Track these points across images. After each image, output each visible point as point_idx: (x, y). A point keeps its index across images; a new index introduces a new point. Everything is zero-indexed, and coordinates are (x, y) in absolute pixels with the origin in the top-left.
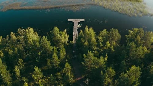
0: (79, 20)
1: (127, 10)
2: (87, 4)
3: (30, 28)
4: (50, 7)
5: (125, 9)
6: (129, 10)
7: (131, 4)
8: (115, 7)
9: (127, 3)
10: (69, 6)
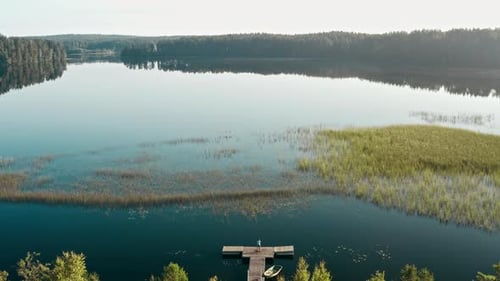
0: (271, 251)
1: (474, 207)
2: (302, 191)
3: (74, 256)
4: (146, 198)
5: (464, 206)
6: (484, 206)
7: (489, 184)
8: (423, 197)
9: (473, 181)
10: (229, 197)
